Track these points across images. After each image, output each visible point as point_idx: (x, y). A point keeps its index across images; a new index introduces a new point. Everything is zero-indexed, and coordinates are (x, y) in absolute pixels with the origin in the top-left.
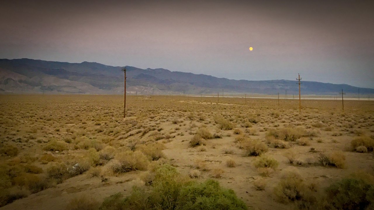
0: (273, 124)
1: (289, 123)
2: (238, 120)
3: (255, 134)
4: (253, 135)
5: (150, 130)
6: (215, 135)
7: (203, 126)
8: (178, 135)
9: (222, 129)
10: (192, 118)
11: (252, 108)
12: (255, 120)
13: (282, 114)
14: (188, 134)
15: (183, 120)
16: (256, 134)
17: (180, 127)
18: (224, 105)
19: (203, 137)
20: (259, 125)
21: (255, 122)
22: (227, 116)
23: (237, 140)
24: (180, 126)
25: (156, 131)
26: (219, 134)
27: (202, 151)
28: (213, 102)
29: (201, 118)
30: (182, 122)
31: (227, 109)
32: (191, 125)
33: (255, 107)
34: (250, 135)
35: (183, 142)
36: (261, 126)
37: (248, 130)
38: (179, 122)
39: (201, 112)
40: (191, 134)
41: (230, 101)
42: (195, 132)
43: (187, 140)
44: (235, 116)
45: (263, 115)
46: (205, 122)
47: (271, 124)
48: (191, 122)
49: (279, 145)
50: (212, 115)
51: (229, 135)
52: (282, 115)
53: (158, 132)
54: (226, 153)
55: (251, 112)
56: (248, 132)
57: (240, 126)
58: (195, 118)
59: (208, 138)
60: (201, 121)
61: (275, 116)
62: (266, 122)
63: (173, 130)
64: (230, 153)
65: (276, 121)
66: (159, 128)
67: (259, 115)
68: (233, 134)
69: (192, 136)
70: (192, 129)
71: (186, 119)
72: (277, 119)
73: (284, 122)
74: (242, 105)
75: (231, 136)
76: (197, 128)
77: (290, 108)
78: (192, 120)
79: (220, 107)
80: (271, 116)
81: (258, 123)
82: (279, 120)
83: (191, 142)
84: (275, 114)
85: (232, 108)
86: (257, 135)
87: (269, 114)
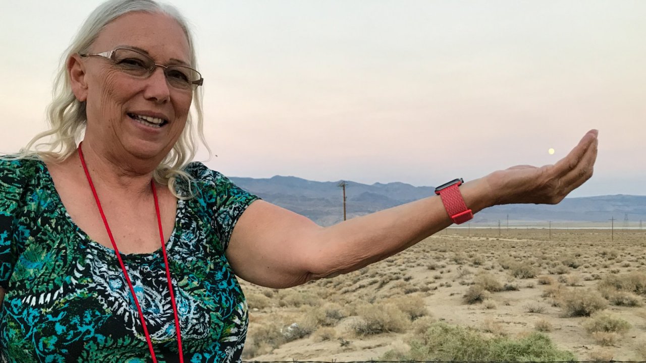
0: (607, 269)
1: (638, 267)
2: (542, 263)
3: (576, 284)
4: (573, 285)
5: (391, 280)
6: (507, 286)
7: (482, 273)
8: (442, 285)
9: (516, 277)
10: (460, 262)
11: (563, 245)
12: (573, 263)
13: (621, 254)
14: (459, 284)
15: (445, 264)
16: (579, 284)
17: (442, 275)
18: (511, 241)
19: (486, 289)
20: (581, 271)
21: (574, 266)
22: (520, 258)
23: (546, 293)
24: (442, 273)
25: (402, 281)
26: (514, 284)
27: (488, 308)
28: (490, 237)
29: (477, 261)
30: (443, 267)
31: (517, 247)
32: (462, 271)
33: (567, 244)
34: (568, 285)
35: (452, 296)
36: (585, 272)
37: (563, 278)
38: (438, 267)
39: (474, 253)
40: (463, 285)
41: (520, 234)
42: (470, 281)
43: (458, 294)
44: (535, 257)
45: (587, 256)
46: (485, 267)
47: (604, 270)
48: (461, 266)
49: (625, 302)
50: (494, 257)
51: (531, 286)
52: (622, 256)
53: (405, 282)
54: (531, 312)
55: (563, 251)
56: (563, 281)
57: (547, 272)
58: (466, 261)
59: (495, 291)
60: (477, 266)
61: (609, 256)
62: (594, 266)
63: (431, 279)
64: (539, 311)
65: (613, 264)
66: (407, 276)
67: (579, 256)
68: (538, 284)
69: (467, 288)
70: (465, 277)
71: (449, 263)
72: (613, 261)
73: (627, 266)
74: (543, 240)
75: (535, 288)
76: (472, 276)
77: (636, 245)
78: (461, 264)
79: (504, 245)
80: (601, 257)
81: (580, 267)
82: (617, 262)
83: (465, 296)
84: (608, 254)
85: (526, 245)
86: (581, 286)
87: (597, 253)
